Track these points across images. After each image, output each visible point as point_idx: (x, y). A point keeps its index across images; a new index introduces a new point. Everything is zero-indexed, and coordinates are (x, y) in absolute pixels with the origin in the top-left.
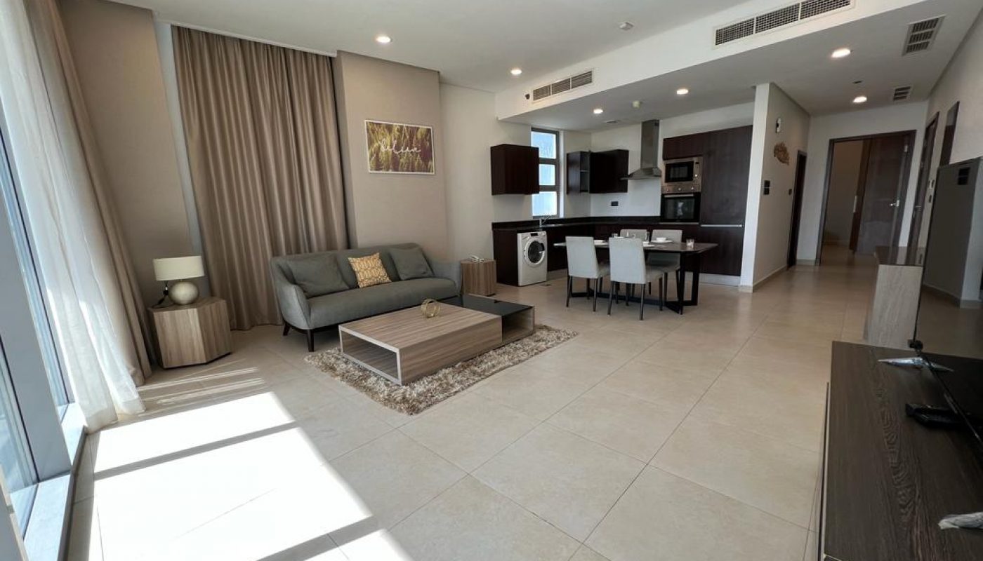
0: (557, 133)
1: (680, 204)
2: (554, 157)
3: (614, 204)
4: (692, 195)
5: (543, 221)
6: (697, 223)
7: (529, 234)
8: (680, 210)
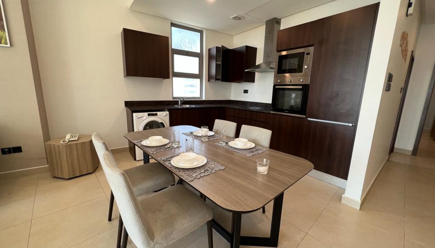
0: (201, 32)
1: (294, 95)
2: (199, 51)
3: (246, 92)
4: (301, 87)
5: (181, 101)
6: (304, 116)
7: (146, 114)
8: (293, 100)
